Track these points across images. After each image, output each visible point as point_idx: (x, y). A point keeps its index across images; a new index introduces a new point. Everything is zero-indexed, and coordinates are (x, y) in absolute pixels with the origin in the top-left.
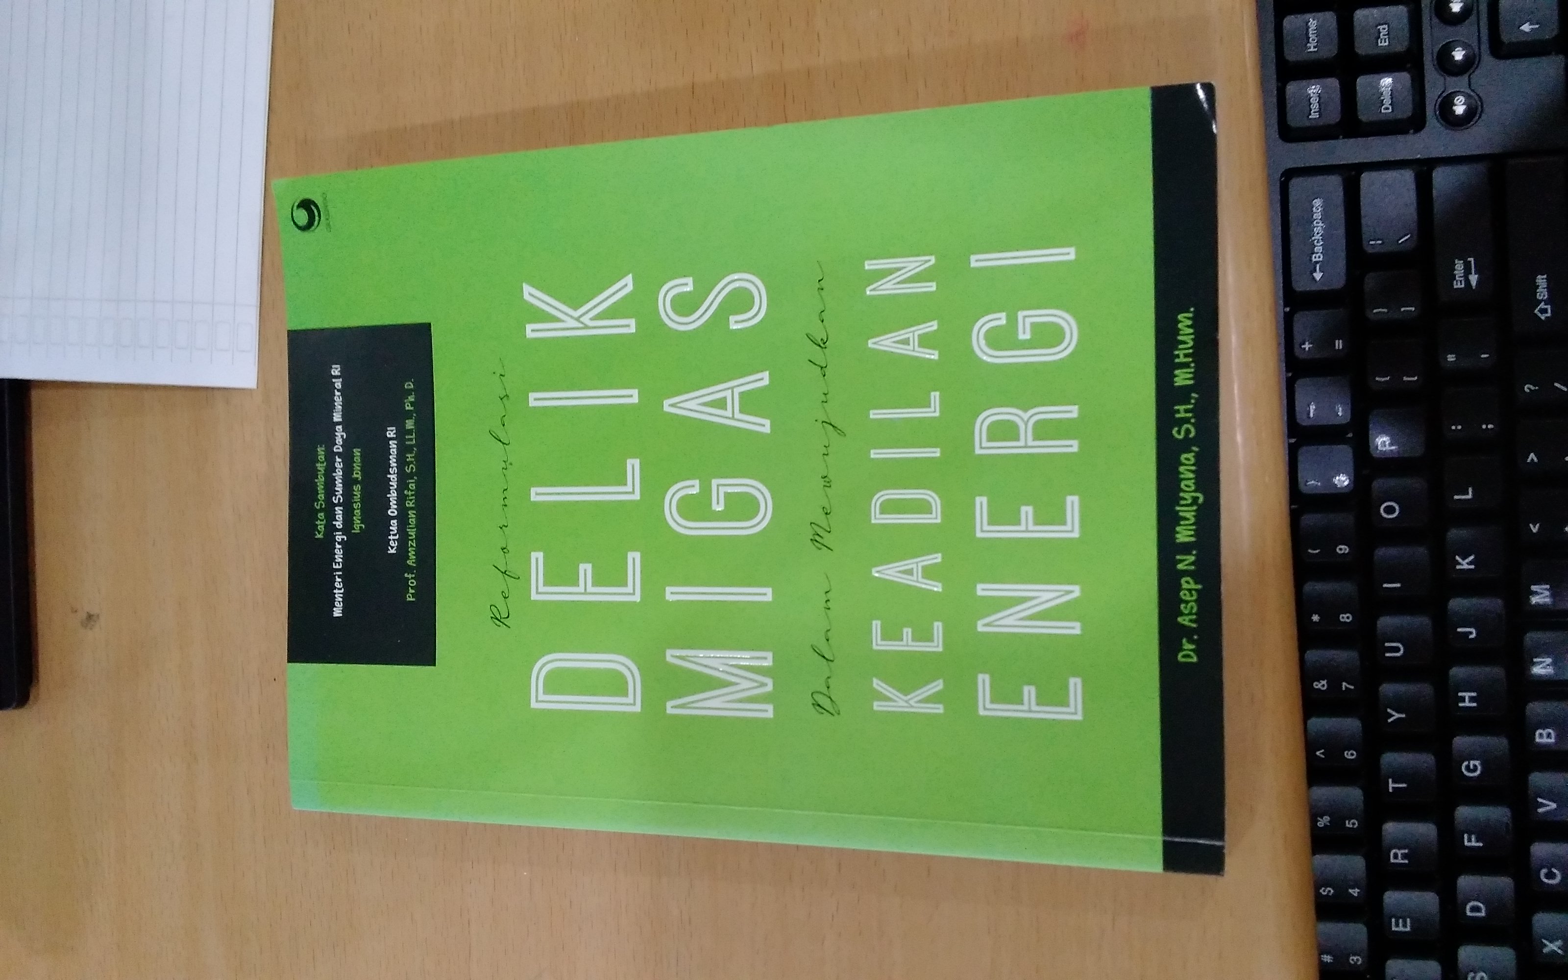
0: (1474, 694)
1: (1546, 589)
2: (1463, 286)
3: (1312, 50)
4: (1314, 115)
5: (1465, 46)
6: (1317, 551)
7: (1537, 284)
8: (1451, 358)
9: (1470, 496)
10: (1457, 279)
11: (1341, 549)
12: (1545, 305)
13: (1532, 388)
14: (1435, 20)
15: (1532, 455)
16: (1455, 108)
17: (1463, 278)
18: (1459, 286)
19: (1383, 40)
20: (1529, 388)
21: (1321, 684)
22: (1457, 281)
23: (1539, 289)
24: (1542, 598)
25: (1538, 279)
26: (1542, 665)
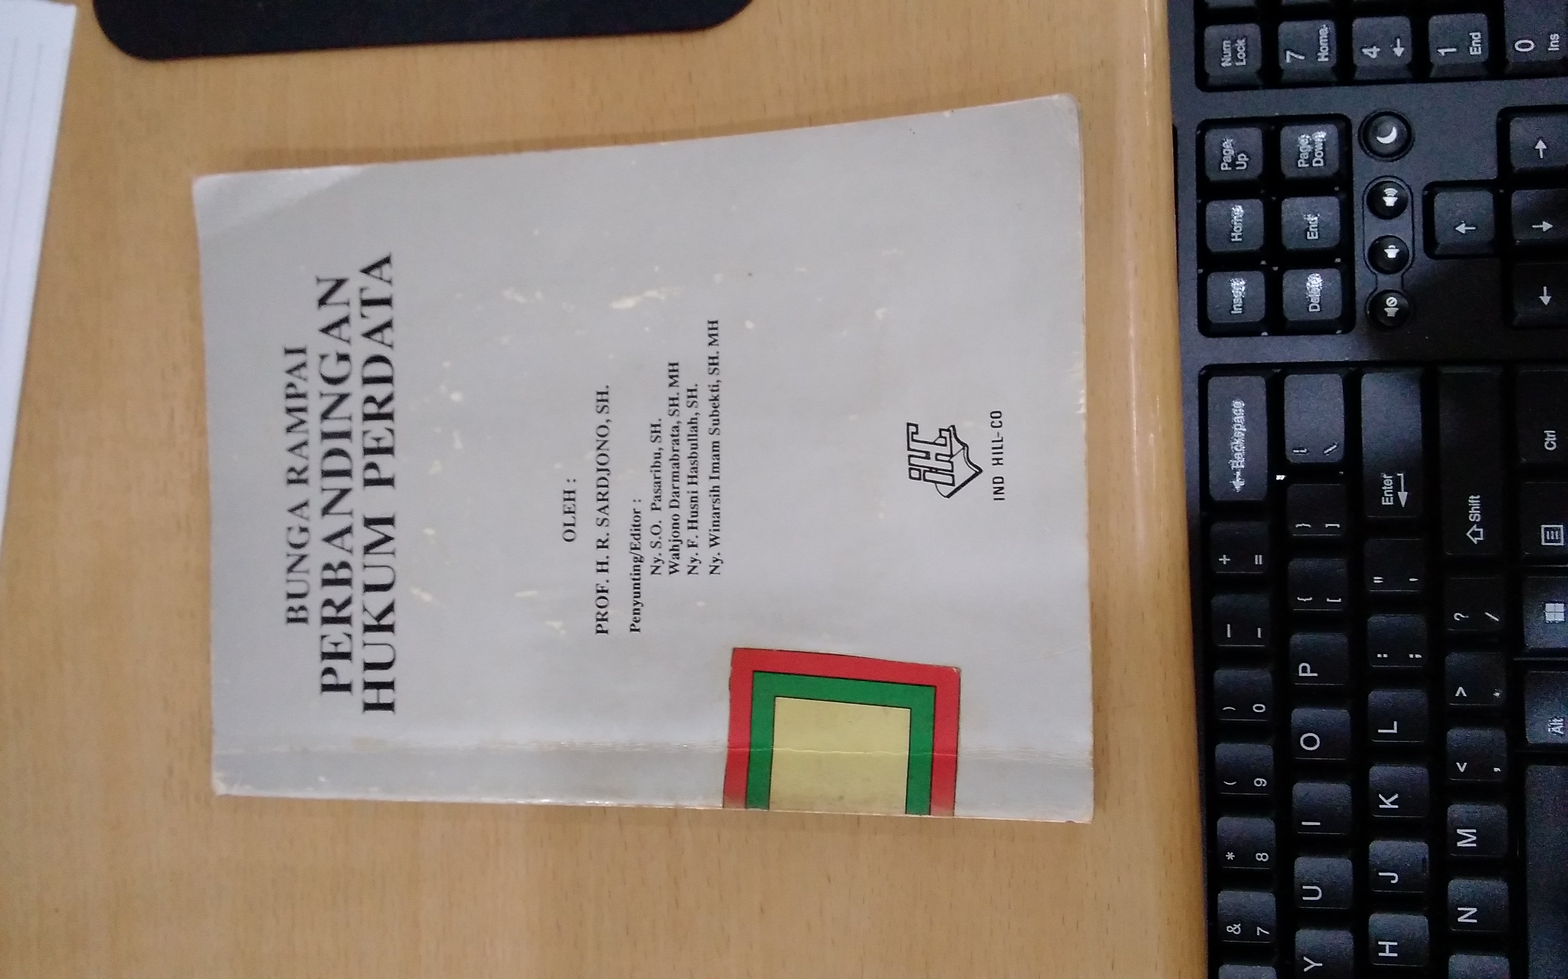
0: (1396, 944)
1: (1473, 834)
2: (1391, 504)
3: (1237, 239)
4: (1237, 311)
5: (1398, 242)
6: (1234, 783)
7: (1470, 505)
8: (1377, 580)
9: (1395, 731)
10: (1386, 495)
11: (1258, 782)
12: (1478, 527)
13: (1463, 617)
14: (1368, 213)
15: (1461, 689)
16: (1386, 309)
17: (1391, 495)
18: (1388, 503)
19: (1312, 234)
20: (1458, 617)
21: (1235, 928)
22: (1386, 497)
23: (1471, 510)
24: (1468, 843)
25: (1471, 499)
26: (1467, 916)
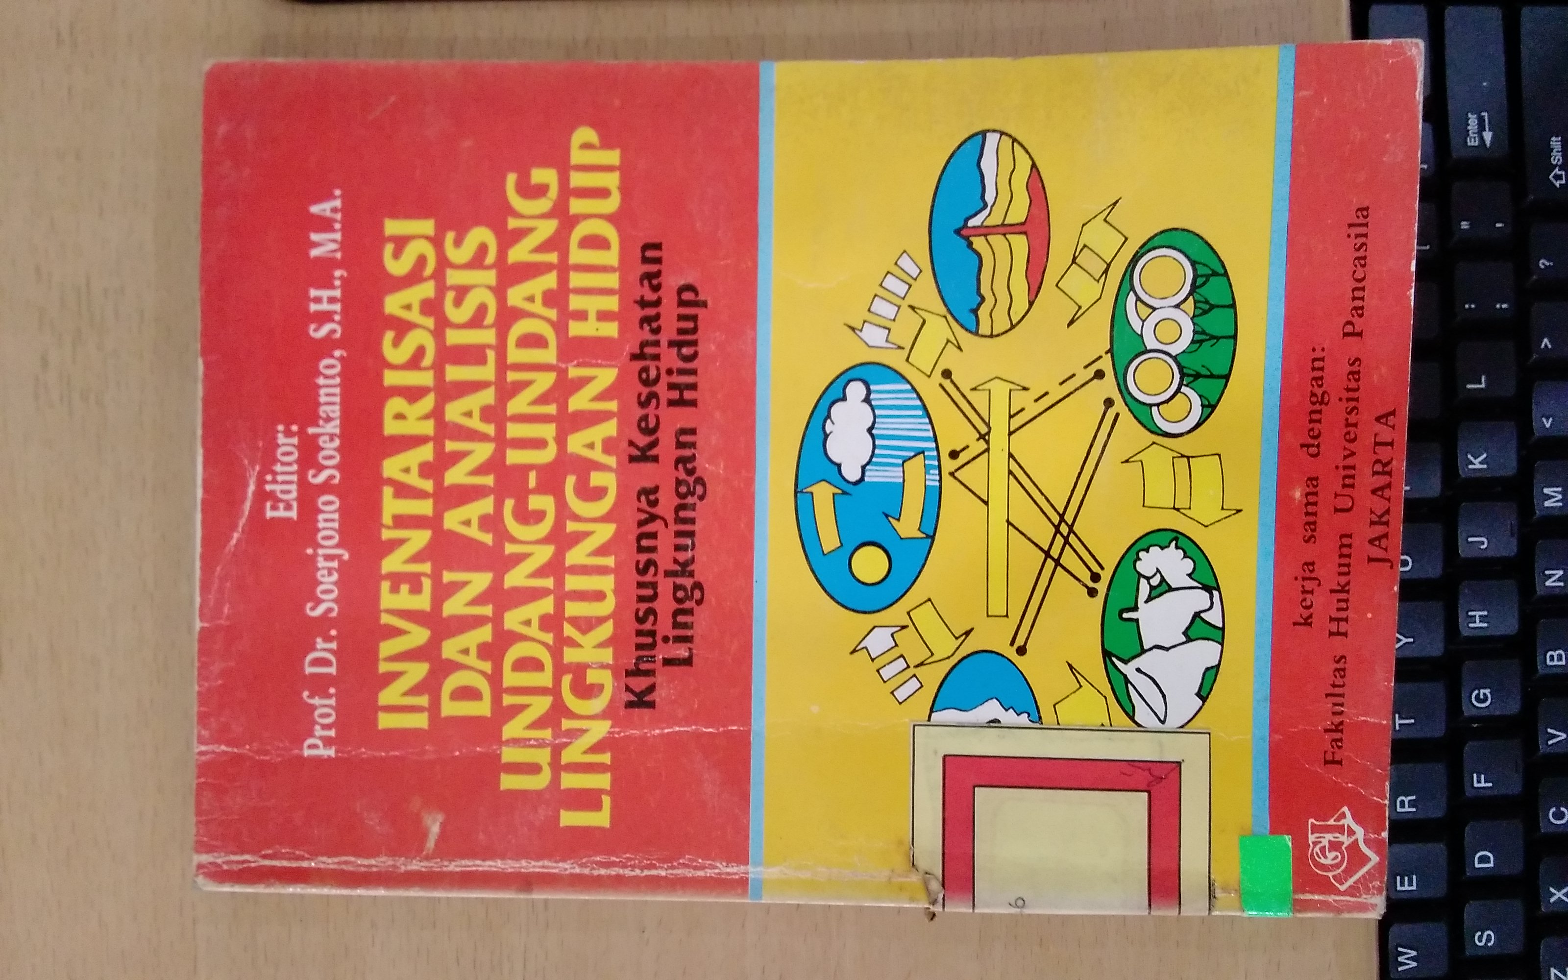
0: (1485, 613)
1: (1558, 492)
2: (1477, 144)
7: (1552, 147)
8: (1465, 225)
9: (1483, 386)
10: (1471, 135)
12: (1559, 170)
13: (1547, 264)
15: (1546, 340)
17: (1476, 135)
18: (1473, 144)
20: (1543, 264)
22: (1470, 139)
23: (1552, 151)
24: (1554, 502)
25: (1553, 141)
26: (1554, 579)
